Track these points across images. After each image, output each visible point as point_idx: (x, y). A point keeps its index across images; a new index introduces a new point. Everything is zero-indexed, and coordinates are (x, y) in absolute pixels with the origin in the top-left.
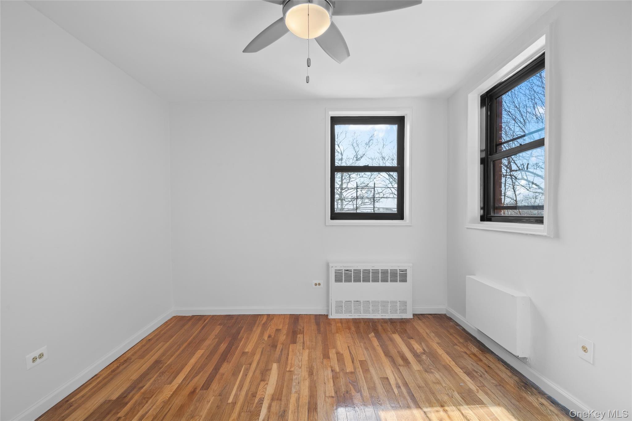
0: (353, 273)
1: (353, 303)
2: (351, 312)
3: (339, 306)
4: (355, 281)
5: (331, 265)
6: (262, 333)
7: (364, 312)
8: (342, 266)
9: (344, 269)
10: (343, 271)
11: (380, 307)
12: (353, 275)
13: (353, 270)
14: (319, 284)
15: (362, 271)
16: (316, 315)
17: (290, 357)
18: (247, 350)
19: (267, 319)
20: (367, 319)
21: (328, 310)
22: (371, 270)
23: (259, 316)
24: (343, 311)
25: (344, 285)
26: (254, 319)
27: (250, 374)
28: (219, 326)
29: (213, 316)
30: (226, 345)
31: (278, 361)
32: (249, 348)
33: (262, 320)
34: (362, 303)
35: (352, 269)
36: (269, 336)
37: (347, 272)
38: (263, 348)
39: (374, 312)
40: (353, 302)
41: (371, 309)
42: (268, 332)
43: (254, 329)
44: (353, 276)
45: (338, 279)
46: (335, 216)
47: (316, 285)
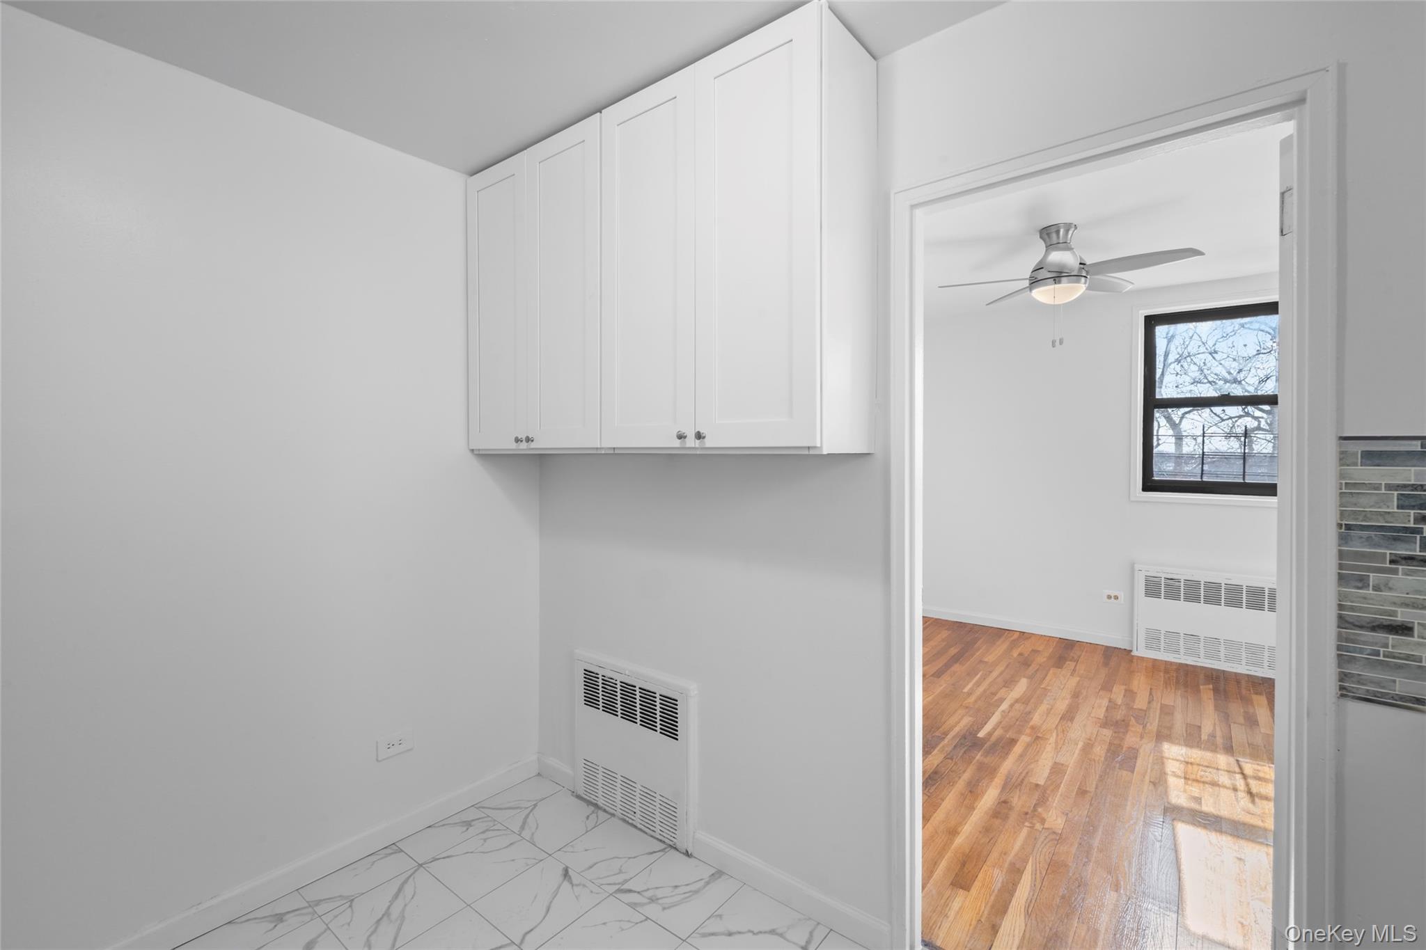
0: (1182, 585)
1: (1182, 637)
2: (1177, 652)
3: (1153, 638)
4: (1186, 599)
5: (1137, 567)
6: (1011, 648)
7: (1207, 657)
8: (1162, 571)
9: (1163, 576)
10: (1163, 579)
11: (1244, 653)
12: (1182, 588)
13: (1182, 581)
14: (1116, 598)
15: (1202, 583)
16: (1107, 648)
17: (1048, 678)
18: (986, 660)
19: (1019, 637)
20: (1212, 669)
21: (1132, 643)
22: (1223, 585)
23: (1008, 632)
24: (1162, 648)
25: (1162, 603)
26: (1000, 633)
27: (990, 679)
28: (946, 631)
29: (936, 619)
30: (956, 651)
31: (1031, 678)
32: (990, 658)
33: (1011, 637)
34: (1202, 641)
35: (1182, 578)
36: (1021, 654)
37: (1168, 581)
38: (1010, 663)
39: (1228, 660)
40: (1182, 635)
41: (1222, 655)
42: (1020, 649)
43: (999, 643)
44: (1182, 590)
45: (1153, 589)
46: (1150, 484)
47: (1109, 597)
